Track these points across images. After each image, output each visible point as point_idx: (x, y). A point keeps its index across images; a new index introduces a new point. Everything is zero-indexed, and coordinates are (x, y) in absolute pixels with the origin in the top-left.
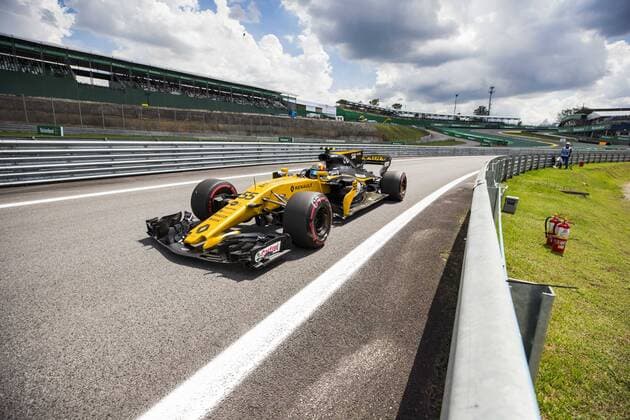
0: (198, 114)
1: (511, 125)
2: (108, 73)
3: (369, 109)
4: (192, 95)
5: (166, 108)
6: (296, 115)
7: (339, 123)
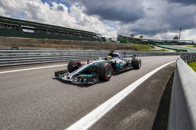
0: (65, 41)
1: (189, 43)
2: (33, 28)
3: (130, 38)
4: (63, 35)
5: (54, 40)
6: (102, 41)
7: (118, 44)
